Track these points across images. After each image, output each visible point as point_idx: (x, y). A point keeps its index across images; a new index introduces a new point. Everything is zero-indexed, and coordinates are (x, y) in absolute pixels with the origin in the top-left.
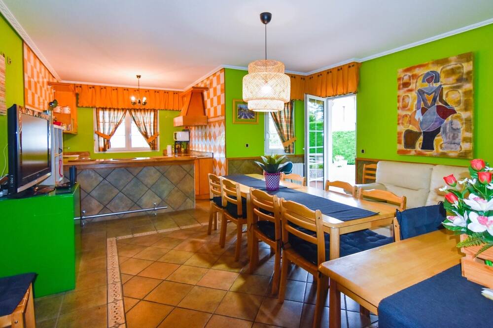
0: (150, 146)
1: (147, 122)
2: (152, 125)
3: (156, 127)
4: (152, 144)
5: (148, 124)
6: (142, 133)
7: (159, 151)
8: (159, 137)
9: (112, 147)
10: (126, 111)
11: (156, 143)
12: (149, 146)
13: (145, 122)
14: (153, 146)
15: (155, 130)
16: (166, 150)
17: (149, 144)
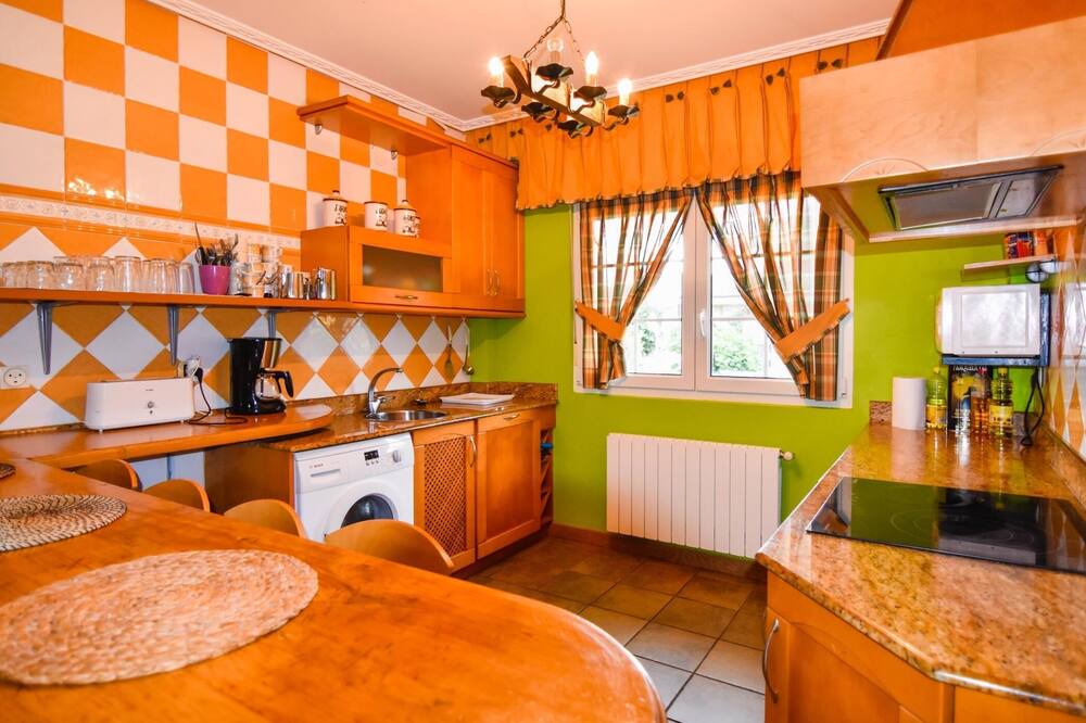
0: (795, 374)
1: (786, 248)
2: (810, 261)
3: (830, 273)
4: (807, 367)
5: (787, 260)
6: (755, 309)
7: (845, 403)
8: (848, 329)
9: (630, 368)
10: (687, 204)
11: (828, 361)
12: (786, 374)
13: (775, 248)
14: (813, 375)
15: (830, 290)
16: (887, 406)
17: (790, 366)
